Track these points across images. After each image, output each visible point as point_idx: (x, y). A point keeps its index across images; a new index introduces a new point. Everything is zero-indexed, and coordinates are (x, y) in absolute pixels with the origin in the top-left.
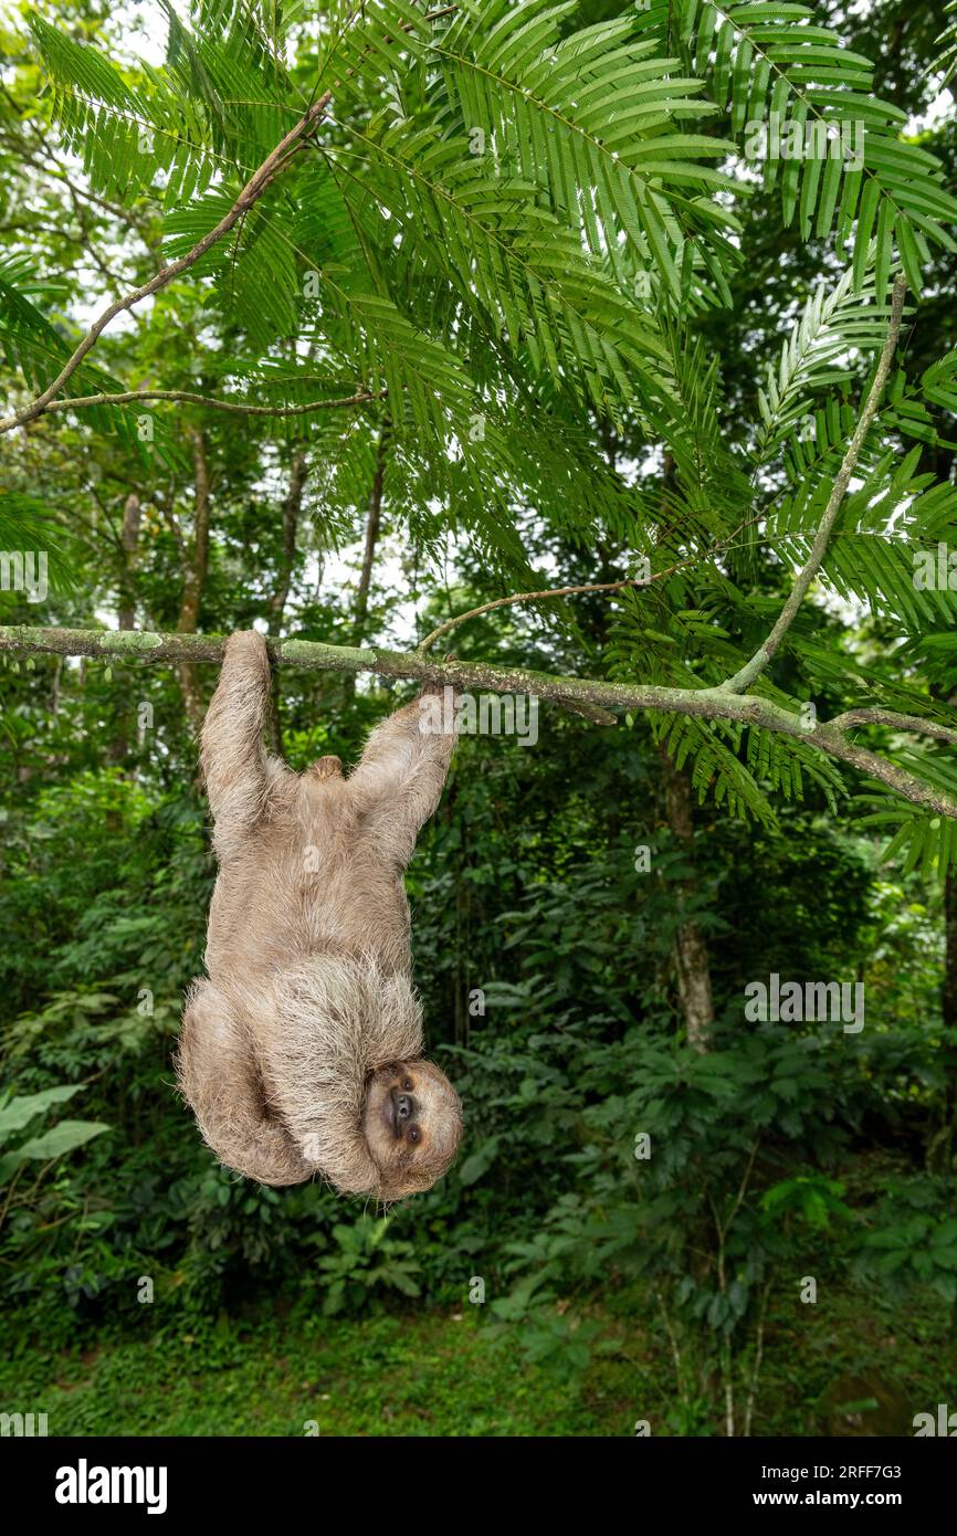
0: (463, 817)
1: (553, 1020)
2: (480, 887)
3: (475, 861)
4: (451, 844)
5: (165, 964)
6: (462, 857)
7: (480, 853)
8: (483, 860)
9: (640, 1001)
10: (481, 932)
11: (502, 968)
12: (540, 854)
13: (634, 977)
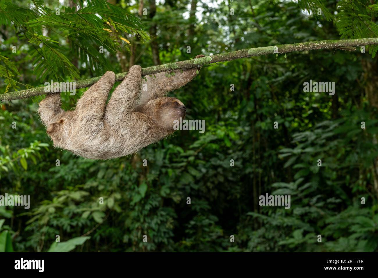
0: (255, 95)
1: (309, 201)
2: (265, 131)
3: (262, 118)
4: (249, 110)
5: (110, 175)
6: (255, 116)
7: (264, 113)
8: (266, 117)
9: (351, 189)
10: (266, 154)
11: (277, 173)
12: (294, 111)
13: (348, 177)
